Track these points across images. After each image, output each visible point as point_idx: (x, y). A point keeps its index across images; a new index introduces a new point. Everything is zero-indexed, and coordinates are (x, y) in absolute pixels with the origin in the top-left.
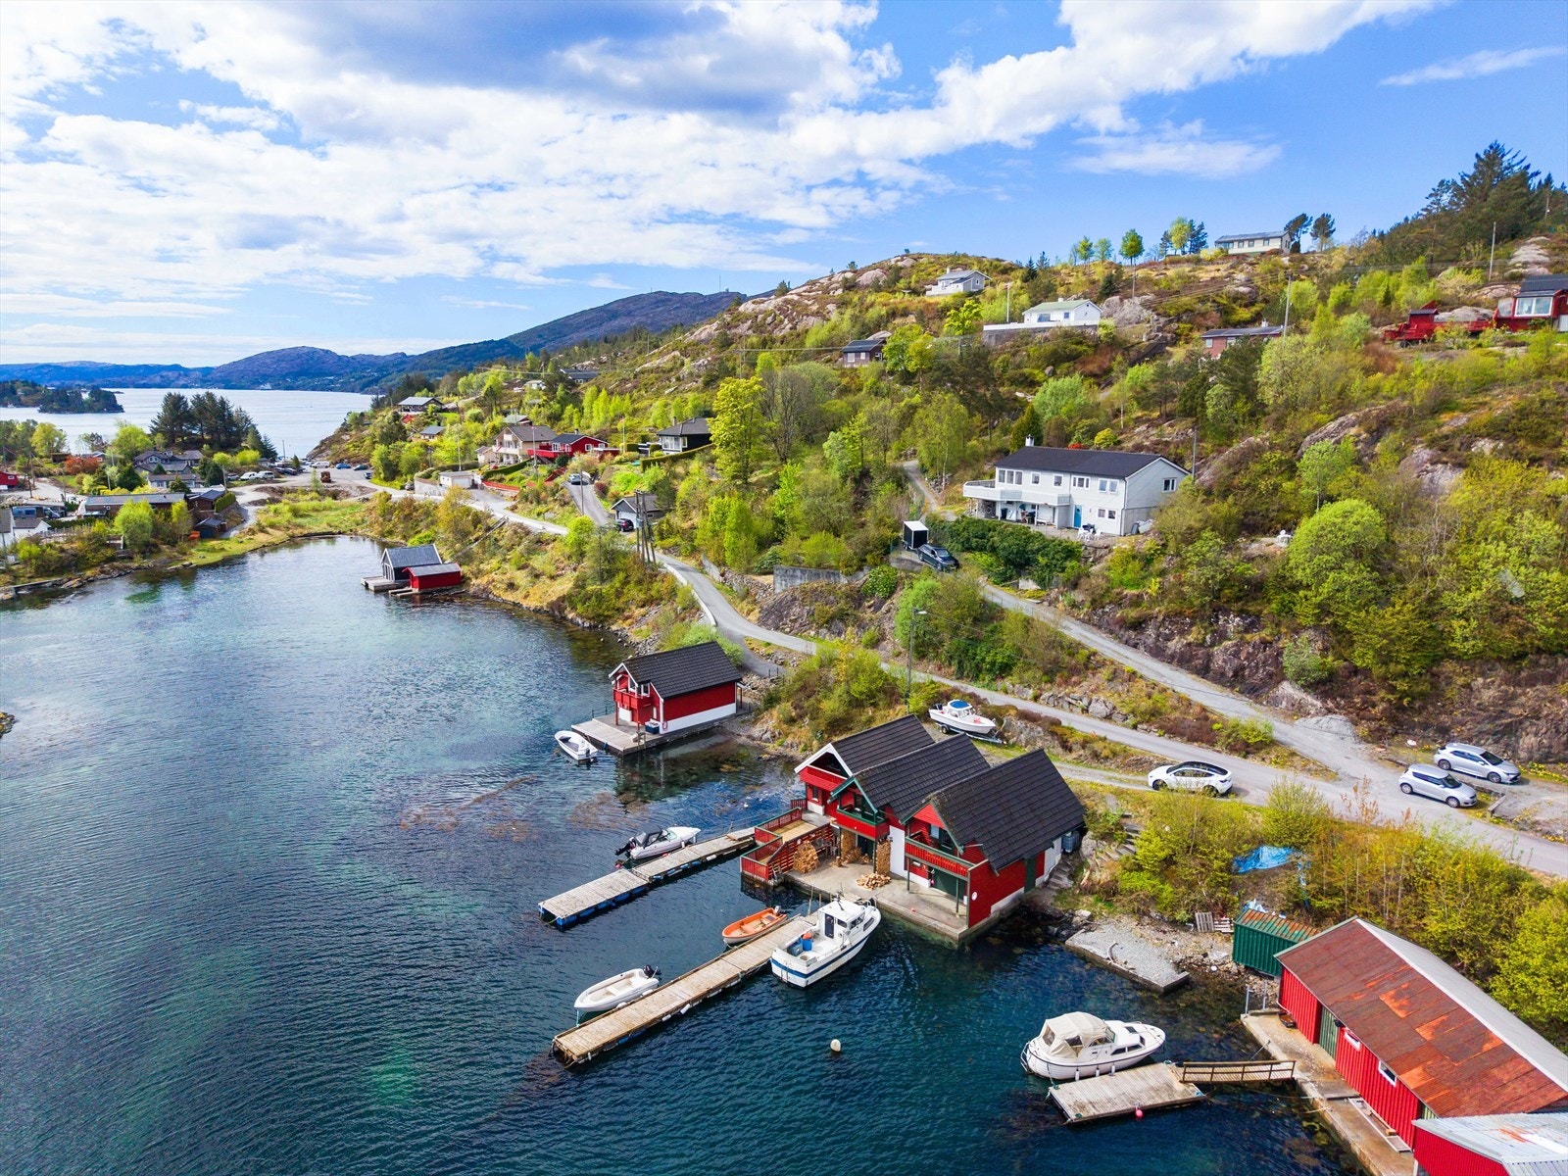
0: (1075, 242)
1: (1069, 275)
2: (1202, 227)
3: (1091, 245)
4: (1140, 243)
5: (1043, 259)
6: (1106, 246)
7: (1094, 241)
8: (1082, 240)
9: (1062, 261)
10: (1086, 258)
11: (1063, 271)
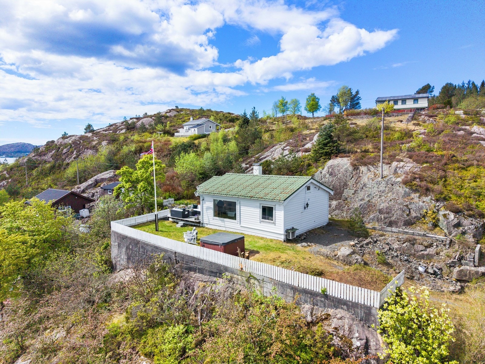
0: (276, 100)
1: (272, 123)
2: (357, 93)
3: (287, 103)
4: (317, 103)
5: (254, 112)
6: (296, 103)
7: (289, 100)
8: (281, 99)
9: (267, 114)
10: (283, 111)
11: (268, 121)
